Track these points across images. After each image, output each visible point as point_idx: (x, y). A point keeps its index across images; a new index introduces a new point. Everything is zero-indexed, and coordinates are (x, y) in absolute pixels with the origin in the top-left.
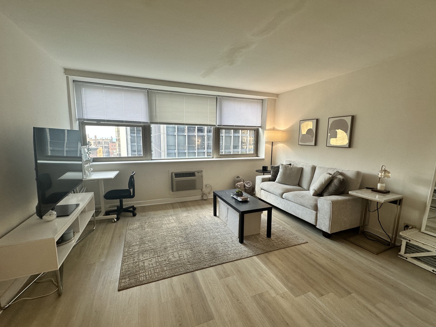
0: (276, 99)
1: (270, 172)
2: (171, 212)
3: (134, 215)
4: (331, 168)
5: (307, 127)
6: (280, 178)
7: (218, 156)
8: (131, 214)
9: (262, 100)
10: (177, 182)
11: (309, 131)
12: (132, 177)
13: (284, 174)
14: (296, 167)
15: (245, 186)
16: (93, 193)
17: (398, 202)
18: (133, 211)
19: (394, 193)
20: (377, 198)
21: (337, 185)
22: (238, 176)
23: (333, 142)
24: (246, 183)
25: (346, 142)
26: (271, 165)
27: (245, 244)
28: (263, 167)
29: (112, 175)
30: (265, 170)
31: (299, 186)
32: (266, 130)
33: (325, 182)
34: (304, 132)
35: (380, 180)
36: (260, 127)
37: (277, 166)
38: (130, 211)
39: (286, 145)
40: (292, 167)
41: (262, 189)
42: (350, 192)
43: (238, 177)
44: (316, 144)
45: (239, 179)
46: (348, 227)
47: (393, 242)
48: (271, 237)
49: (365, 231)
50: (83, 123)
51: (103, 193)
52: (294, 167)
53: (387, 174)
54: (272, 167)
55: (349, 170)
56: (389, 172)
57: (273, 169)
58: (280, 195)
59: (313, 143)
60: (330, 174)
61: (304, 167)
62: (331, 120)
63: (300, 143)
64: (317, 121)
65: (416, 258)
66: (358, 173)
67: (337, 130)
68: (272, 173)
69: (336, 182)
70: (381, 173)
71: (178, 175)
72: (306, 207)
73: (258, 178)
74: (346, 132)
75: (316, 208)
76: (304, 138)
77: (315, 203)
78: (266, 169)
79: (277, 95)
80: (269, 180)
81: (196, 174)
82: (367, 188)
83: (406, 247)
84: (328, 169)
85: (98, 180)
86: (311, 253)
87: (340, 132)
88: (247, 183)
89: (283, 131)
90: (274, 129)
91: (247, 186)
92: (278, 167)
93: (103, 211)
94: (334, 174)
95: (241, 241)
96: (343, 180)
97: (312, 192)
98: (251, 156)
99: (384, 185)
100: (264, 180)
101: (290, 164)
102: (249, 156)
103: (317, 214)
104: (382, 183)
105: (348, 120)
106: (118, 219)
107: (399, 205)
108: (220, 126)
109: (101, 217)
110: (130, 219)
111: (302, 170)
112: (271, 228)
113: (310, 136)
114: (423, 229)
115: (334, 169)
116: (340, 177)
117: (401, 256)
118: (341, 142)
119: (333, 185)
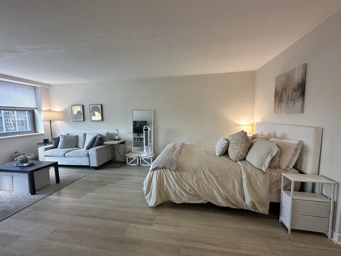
0: (48, 88)
1: (52, 143)
4: (95, 133)
5: (77, 110)
6: (61, 145)
9: (34, 87)
11: (79, 112)
13: (64, 142)
14: (73, 136)
15: (26, 158)
17: (123, 143)
19: (122, 139)
20: (116, 142)
21: (98, 141)
22: (16, 151)
23: (94, 118)
24: (27, 155)
25: (100, 118)
26: (52, 137)
27: (37, 194)
28: (44, 140)
30: (46, 142)
31: (77, 147)
32: (42, 111)
33: (92, 140)
34: (75, 113)
35: (116, 135)
36: (36, 108)
37: (57, 137)
39: (63, 122)
40: (70, 136)
41: (46, 156)
42: (104, 143)
44: (84, 120)
45: (17, 154)
46: (106, 161)
47: (125, 161)
48: (59, 182)
49: (115, 160)
52: (71, 136)
53: (118, 132)
54: (53, 139)
55: (103, 133)
56: (119, 131)
57: (54, 140)
58: (63, 155)
59: (82, 120)
60: (94, 136)
61: (79, 135)
62: (91, 106)
63: (74, 120)
64: (83, 106)
65: (131, 163)
66: (108, 133)
67: (95, 112)
68: (54, 143)
69: (97, 139)
70: (116, 131)
72: (82, 157)
73: (40, 149)
74: (99, 113)
75: (88, 156)
76: (76, 117)
77: (87, 153)
78: (48, 141)
79: (49, 85)
80: (52, 148)
82: (112, 140)
83: (128, 160)
84: (93, 133)
86: (88, 179)
87: (96, 113)
88: (29, 156)
90: (50, 111)
92: (59, 138)
94: (96, 135)
95: (33, 193)
96: (100, 137)
97: (85, 148)
98: (28, 133)
99: (118, 136)
100: (46, 149)
101: (69, 135)
102: (25, 133)
103: (89, 159)
104: (117, 136)
105: (100, 106)
107: (124, 144)
111: (77, 137)
112: (59, 178)
113: (80, 115)
114: (133, 152)
115: (96, 133)
116: (99, 136)
117: (127, 164)
118: (98, 118)
119: (96, 141)
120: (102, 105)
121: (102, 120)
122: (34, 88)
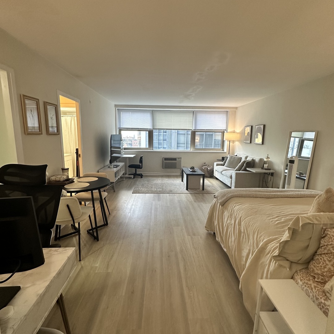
0: (236, 111)
2: (160, 178)
3: (142, 177)
6: (226, 164)
7: (194, 149)
8: (140, 177)
10: (165, 163)
11: (248, 134)
12: (141, 158)
13: (230, 161)
15: (207, 169)
16: (124, 163)
18: (141, 176)
23: (257, 141)
25: (261, 141)
26: (226, 156)
27: (188, 191)
29: (132, 156)
32: (228, 132)
36: (226, 130)
38: (140, 176)
41: (216, 171)
43: (205, 163)
48: (204, 190)
50: (120, 130)
51: (128, 165)
58: (221, 172)
63: (244, 142)
64: (252, 127)
66: (261, 159)
67: (258, 133)
71: (166, 159)
74: (261, 135)
75: (231, 177)
76: (246, 138)
77: (231, 174)
78: (223, 159)
79: (237, 108)
81: (177, 159)
85: (126, 158)
87: (259, 135)
89: (238, 133)
90: (234, 132)
91: (209, 168)
93: (128, 173)
95: (187, 189)
98: (218, 150)
100: (217, 165)
101: (237, 156)
102: (216, 150)
103: (232, 180)
106: (134, 178)
107: (273, 176)
108: (195, 130)
109: (127, 176)
110: (139, 179)
113: (248, 137)
118: (259, 141)
120: (264, 126)
121: (263, 143)
122: (227, 112)
